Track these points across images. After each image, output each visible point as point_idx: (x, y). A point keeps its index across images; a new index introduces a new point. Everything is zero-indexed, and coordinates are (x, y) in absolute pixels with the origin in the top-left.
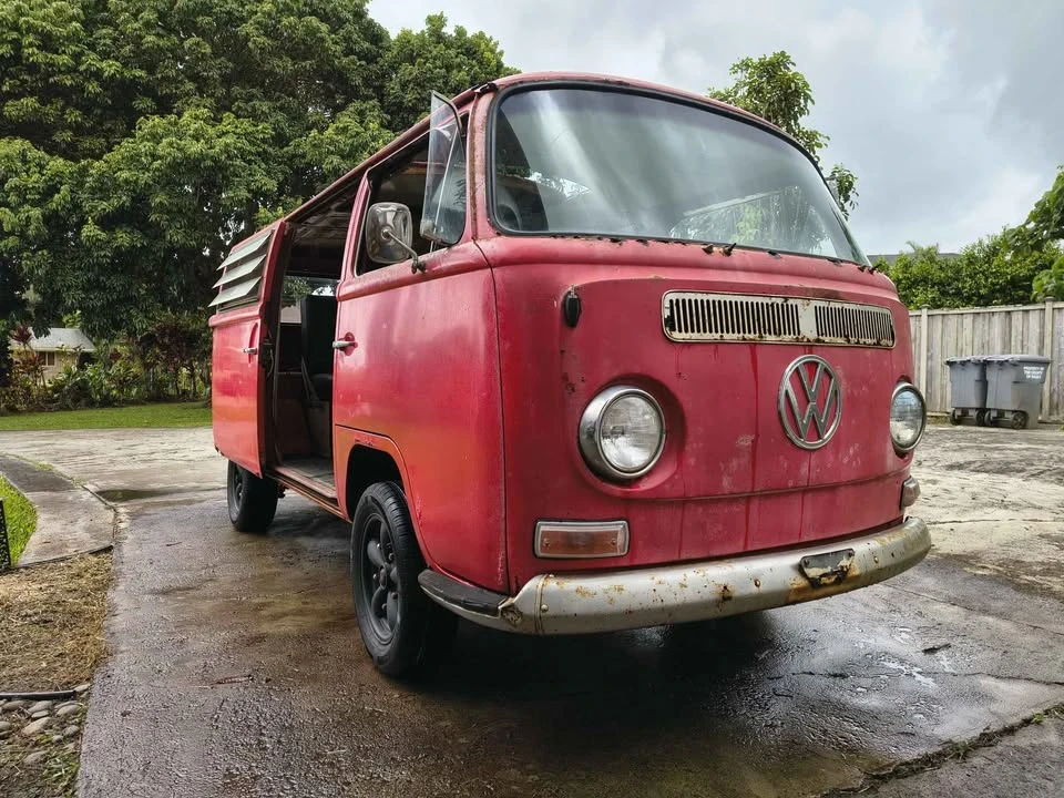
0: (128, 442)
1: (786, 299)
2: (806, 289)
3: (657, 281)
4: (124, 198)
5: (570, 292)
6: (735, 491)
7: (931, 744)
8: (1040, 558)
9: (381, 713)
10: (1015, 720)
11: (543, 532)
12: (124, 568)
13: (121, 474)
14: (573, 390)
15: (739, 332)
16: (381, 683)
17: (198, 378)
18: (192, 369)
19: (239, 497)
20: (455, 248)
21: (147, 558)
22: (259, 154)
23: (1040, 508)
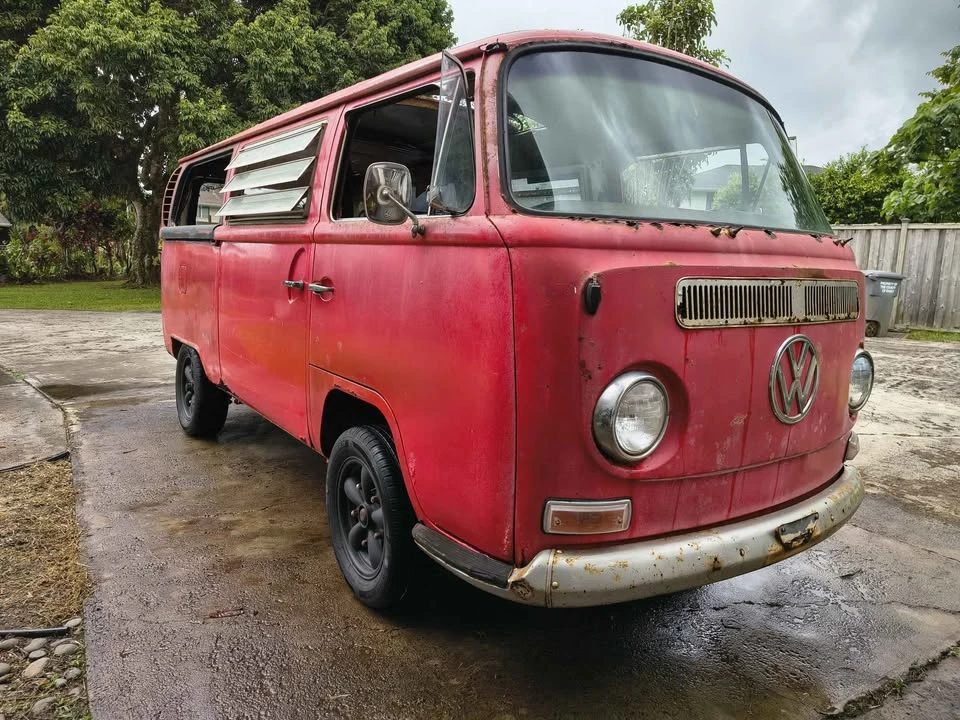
0: (58, 328)
1: (783, 281)
2: (799, 270)
3: (672, 267)
4: (50, 88)
5: (591, 280)
6: (728, 467)
7: (870, 681)
8: (917, 476)
9: (371, 651)
10: (935, 654)
11: (554, 512)
12: (87, 479)
13: (59, 366)
14: (590, 377)
15: (741, 317)
16: (364, 615)
17: (114, 257)
18: (109, 249)
19: (189, 405)
20: (463, 218)
21: (106, 467)
22: (183, 47)
23: (906, 422)
